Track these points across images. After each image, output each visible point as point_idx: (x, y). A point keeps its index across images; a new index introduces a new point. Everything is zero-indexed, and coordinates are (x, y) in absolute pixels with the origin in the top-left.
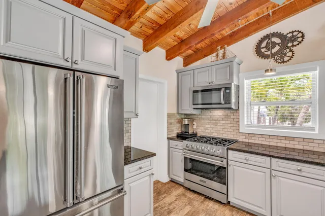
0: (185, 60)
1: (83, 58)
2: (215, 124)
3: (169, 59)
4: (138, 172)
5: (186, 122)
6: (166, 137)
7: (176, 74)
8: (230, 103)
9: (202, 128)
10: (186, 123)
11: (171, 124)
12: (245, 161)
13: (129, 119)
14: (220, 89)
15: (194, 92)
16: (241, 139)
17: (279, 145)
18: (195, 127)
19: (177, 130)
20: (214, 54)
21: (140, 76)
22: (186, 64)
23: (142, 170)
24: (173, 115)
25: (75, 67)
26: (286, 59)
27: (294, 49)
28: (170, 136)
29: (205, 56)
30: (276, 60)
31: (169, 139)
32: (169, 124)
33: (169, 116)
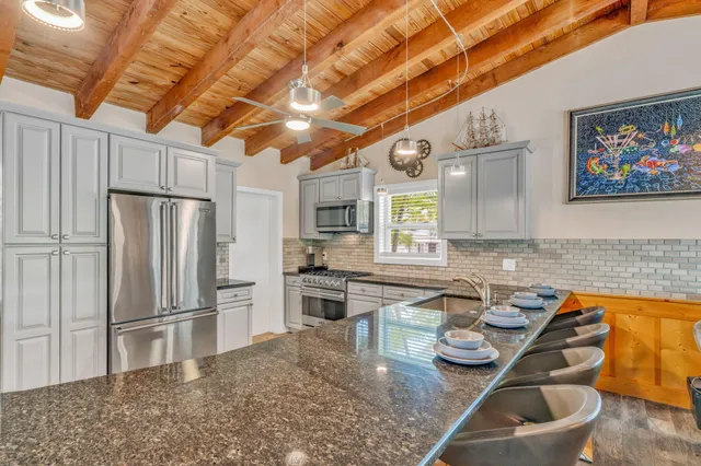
0: (313, 160)
1: (176, 184)
2: (349, 253)
3: (286, 163)
4: (233, 299)
5: (310, 250)
6: (281, 271)
7: (297, 182)
8: (355, 225)
9: (334, 259)
10: (311, 252)
11: (289, 253)
12: (362, 293)
13: (225, 244)
14: (345, 207)
15: (318, 209)
16: (377, 271)
17: (411, 276)
18: (325, 258)
19: (299, 261)
20: (344, 159)
21: (239, 188)
22: (314, 167)
23: (238, 299)
24: (293, 241)
25: (169, 193)
26: (417, 172)
27: (423, 161)
28: (286, 271)
29: (337, 159)
30: (408, 173)
31: (285, 274)
32: (286, 254)
33: (286, 242)
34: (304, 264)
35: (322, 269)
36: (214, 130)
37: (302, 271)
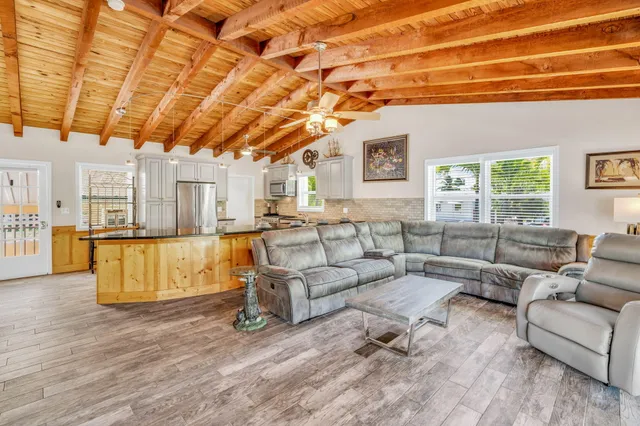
0: (271, 158)
1: (201, 177)
2: (288, 207)
3: (256, 161)
5: (269, 205)
9: (282, 210)
11: (258, 207)
15: (271, 184)
18: (277, 209)
19: (263, 211)
24: (260, 200)
28: (257, 215)
30: (310, 166)
32: (256, 207)
33: (256, 201)
34: (267, 212)
35: (276, 215)
36: (217, 151)
37: (265, 215)
